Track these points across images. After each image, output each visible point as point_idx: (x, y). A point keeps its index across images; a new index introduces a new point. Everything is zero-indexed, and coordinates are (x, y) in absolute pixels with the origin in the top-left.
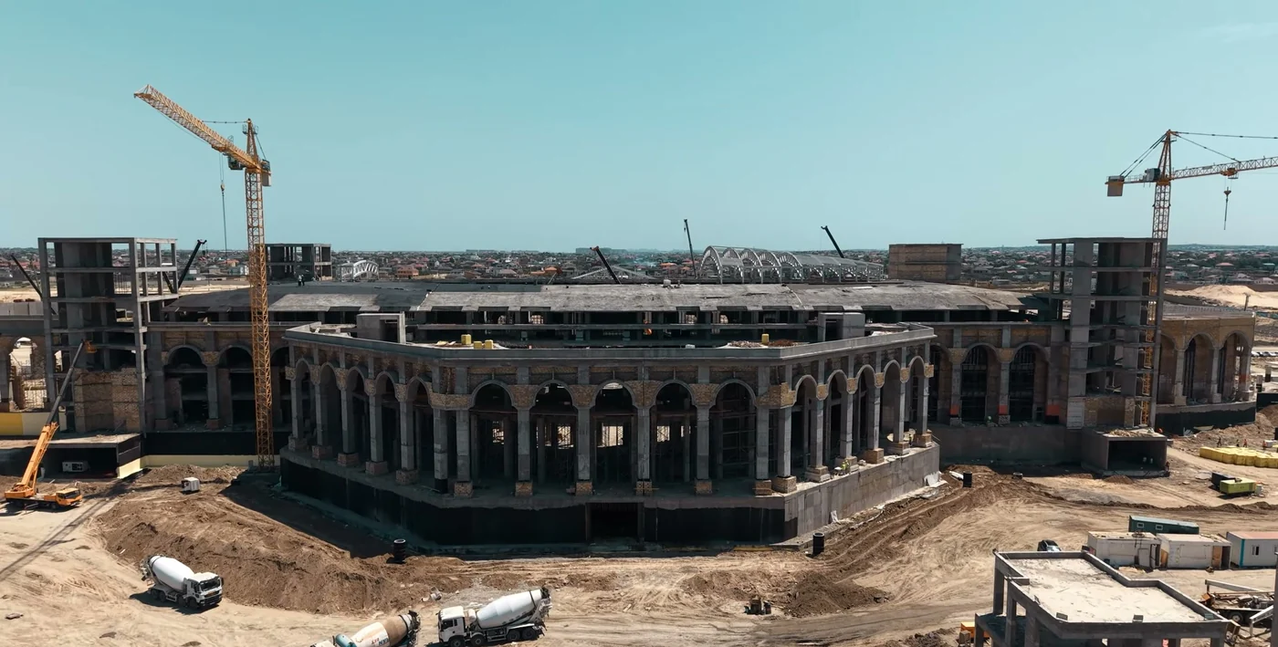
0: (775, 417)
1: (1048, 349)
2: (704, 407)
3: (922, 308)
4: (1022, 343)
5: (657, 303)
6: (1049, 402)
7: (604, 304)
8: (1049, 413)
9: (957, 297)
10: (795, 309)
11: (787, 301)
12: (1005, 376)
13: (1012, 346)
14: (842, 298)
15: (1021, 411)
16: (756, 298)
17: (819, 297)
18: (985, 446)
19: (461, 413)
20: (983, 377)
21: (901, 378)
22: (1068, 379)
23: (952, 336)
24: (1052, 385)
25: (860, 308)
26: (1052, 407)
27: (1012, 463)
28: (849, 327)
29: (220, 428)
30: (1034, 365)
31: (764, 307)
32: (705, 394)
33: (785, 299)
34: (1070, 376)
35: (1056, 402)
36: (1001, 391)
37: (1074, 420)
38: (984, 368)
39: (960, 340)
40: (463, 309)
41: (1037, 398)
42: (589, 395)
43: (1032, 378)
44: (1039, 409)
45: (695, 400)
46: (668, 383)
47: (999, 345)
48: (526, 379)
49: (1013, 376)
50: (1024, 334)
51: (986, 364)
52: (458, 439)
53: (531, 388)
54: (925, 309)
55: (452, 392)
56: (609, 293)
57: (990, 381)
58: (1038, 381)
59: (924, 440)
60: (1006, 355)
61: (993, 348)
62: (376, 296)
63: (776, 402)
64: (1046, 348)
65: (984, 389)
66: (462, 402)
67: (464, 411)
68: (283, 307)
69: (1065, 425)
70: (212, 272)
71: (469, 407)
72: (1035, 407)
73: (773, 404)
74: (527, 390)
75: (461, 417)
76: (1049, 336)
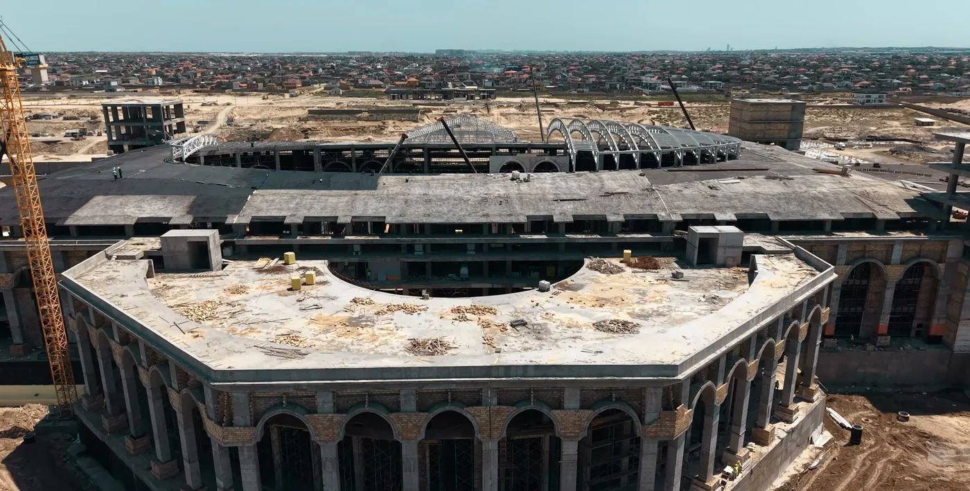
0: (665, 449)
1: (942, 266)
2: (571, 438)
3: (802, 218)
4: (914, 258)
5: (504, 209)
6: (935, 322)
7: (446, 210)
8: (933, 332)
9: (837, 198)
10: (661, 219)
11: (650, 205)
12: (889, 294)
13: (902, 263)
14: (711, 199)
15: (901, 327)
16: (615, 200)
17: (684, 197)
18: (861, 370)
19: (245, 449)
20: (863, 292)
21: (800, 338)
22: (963, 300)
23: (837, 252)
24: (939, 304)
25: (735, 218)
26: (937, 326)
27: (889, 390)
28: (725, 247)
29: (26, 354)
30: (921, 281)
31: (625, 216)
32: (574, 423)
33: (647, 201)
34: (965, 298)
35: (942, 322)
36: (884, 310)
37: (962, 343)
38: (864, 282)
39: (844, 256)
40: (287, 221)
41: (920, 314)
42: (416, 426)
43: (916, 295)
44: (919, 326)
45: (559, 430)
46: (523, 409)
47: (887, 262)
48: (329, 406)
49: (897, 294)
50: (917, 248)
51: (868, 278)
52: (243, 479)
53: (337, 417)
54: (807, 218)
55: (231, 424)
56: (452, 193)
57: (870, 297)
58: (923, 296)
59: (812, 393)
60: (894, 273)
61: (880, 264)
62: (192, 198)
63: (668, 432)
64: (940, 265)
65: (862, 305)
66: (244, 437)
67: (248, 447)
68: (85, 218)
69: (950, 347)
70: (132, 82)
71: (254, 442)
72: (915, 324)
73: (663, 435)
74: (331, 420)
75: (246, 453)
76: (944, 252)
